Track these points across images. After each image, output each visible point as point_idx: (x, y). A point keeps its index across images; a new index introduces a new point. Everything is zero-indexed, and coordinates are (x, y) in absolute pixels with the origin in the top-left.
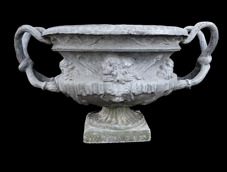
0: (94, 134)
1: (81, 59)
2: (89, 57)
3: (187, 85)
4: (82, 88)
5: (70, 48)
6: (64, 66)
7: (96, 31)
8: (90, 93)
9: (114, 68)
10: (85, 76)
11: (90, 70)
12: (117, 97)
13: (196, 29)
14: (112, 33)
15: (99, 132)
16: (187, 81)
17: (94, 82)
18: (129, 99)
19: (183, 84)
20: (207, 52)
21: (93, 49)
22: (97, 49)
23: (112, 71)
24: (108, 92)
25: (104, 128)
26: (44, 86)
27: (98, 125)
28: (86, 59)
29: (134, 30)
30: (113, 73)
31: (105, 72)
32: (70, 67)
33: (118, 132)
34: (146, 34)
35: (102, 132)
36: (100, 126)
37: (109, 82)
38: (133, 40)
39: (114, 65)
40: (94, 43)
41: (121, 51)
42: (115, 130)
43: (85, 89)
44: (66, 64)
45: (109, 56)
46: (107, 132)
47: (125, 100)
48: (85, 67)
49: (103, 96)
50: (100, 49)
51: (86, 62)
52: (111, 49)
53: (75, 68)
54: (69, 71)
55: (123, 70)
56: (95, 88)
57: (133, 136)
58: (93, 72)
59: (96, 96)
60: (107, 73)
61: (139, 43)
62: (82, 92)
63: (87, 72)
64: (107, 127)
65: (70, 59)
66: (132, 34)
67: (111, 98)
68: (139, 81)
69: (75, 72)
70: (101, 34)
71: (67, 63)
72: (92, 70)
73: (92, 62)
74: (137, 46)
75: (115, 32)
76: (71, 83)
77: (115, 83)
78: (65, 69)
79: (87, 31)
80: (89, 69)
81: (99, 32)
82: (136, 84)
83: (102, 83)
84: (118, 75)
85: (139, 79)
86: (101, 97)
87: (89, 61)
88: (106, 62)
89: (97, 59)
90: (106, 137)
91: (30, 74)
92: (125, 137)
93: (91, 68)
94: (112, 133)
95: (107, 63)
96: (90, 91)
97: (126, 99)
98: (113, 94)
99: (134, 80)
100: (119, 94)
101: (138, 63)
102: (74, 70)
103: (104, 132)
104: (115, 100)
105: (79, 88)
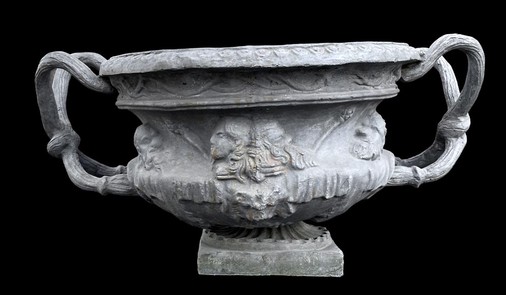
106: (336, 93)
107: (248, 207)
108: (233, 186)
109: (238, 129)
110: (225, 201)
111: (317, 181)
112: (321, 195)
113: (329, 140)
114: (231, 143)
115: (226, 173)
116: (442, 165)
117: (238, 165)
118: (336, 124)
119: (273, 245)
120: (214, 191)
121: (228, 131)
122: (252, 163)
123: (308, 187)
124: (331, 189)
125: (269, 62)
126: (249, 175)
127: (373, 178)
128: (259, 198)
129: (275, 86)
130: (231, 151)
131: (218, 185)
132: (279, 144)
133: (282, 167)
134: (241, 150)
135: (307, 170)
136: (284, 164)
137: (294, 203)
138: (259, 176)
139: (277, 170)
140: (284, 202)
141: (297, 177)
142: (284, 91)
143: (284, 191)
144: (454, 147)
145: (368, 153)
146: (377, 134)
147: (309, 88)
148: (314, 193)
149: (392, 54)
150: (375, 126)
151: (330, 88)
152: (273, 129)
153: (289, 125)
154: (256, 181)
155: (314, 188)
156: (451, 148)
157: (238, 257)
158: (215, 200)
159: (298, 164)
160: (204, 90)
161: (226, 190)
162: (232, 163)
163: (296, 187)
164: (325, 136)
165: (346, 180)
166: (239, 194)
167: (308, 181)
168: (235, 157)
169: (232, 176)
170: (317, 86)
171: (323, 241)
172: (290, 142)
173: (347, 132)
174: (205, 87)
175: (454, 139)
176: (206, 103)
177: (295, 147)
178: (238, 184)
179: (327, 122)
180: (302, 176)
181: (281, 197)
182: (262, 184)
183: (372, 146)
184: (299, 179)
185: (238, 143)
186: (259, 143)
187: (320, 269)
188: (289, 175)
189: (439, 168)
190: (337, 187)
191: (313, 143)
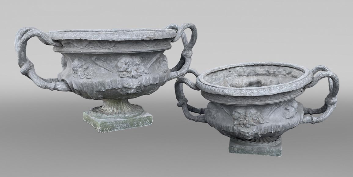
0: (108, 124)
1: (96, 60)
2: (105, 57)
3: (177, 76)
4: (101, 85)
5: (89, 51)
6: (78, 66)
7: (118, 38)
8: (110, 88)
9: (128, 66)
10: (102, 74)
11: (106, 69)
12: (133, 89)
13: (182, 29)
14: (130, 40)
15: (111, 122)
16: (177, 73)
17: (113, 78)
18: (140, 90)
19: (174, 76)
20: (189, 48)
21: (112, 52)
22: (116, 52)
23: (127, 69)
24: (126, 86)
25: (115, 118)
26: (54, 86)
27: (108, 117)
28: (101, 59)
29: (146, 37)
30: (128, 70)
31: (121, 70)
32: (84, 67)
33: (128, 120)
34: (154, 39)
35: (114, 122)
36: (111, 117)
37: (125, 78)
38: (143, 43)
39: (129, 64)
40: (113, 47)
41: (135, 52)
42: (124, 119)
43: (104, 85)
44: (80, 65)
45: (123, 57)
46: (118, 121)
47: (137, 92)
48: (100, 66)
49: (120, 89)
50: (118, 51)
51: (101, 62)
52: (127, 51)
53: (89, 68)
54: (84, 71)
55: (135, 68)
56: (113, 84)
57: (140, 122)
58: (108, 71)
59: (114, 90)
60: (123, 70)
61: (147, 45)
62: (101, 88)
63: (103, 70)
64: (117, 117)
65: (83, 60)
66: (144, 39)
67: (127, 91)
68: (148, 75)
69: (91, 71)
70: (121, 40)
71: (81, 63)
72: (108, 69)
73: (107, 62)
74: (146, 48)
75: (132, 38)
76: (89, 81)
77: (130, 78)
78: (80, 69)
79: (109, 38)
80: (104, 68)
81: (120, 38)
82: (146, 77)
83: (119, 79)
84: (133, 71)
85: (147, 73)
86: (119, 91)
87: (104, 62)
88: (122, 61)
89: (112, 59)
90: (118, 125)
91: (35, 76)
92: (133, 123)
93: (107, 67)
94: (123, 121)
95: (122, 63)
96: (109, 86)
97: (138, 90)
98: (130, 87)
99: (144, 74)
100: (135, 86)
101: (144, 61)
102: (88, 70)
103: (116, 122)
104: (131, 92)
105: (98, 85)
106: (274, 101)
107: (245, 135)
108: (240, 128)
109: (241, 111)
110: (237, 132)
111: (268, 127)
112: (270, 132)
113: (274, 112)
114: (239, 115)
115: (237, 124)
116: (323, 116)
117: (241, 122)
118: (276, 108)
119: (255, 144)
120: (234, 129)
121: (238, 111)
122: (246, 122)
123: (265, 129)
124: (274, 130)
125: (250, 95)
126: (245, 125)
127: (290, 125)
128: (248, 133)
129: (253, 99)
130: (239, 117)
131: (235, 127)
132: (255, 115)
133: (256, 123)
134: (242, 117)
135: (265, 124)
136: (257, 122)
137: (260, 134)
138: (248, 126)
139: (254, 124)
140: (257, 134)
141: (261, 126)
142: (256, 101)
143: (257, 131)
144: (330, 109)
145: (289, 116)
146: (293, 108)
147: (264, 100)
148: (267, 131)
149: (295, 87)
150: (293, 106)
151: (272, 99)
152: (253, 111)
153: (259, 109)
154: (247, 127)
155: (267, 130)
156: (328, 109)
157: (243, 148)
158: (234, 132)
159: (261, 122)
160: (230, 99)
161: (238, 129)
162: (239, 121)
163: (261, 130)
164: (272, 111)
165: (279, 127)
166: (242, 131)
167: (265, 127)
168: (240, 119)
169: (240, 125)
170: (267, 99)
171: (276, 142)
172: (260, 114)
173: (281, 109)
174: (231, 99)
175: (330, 106)
176: (231, 104)
177: (261, 115)
178: (241, 128)
179: (273, 107)
180: (263, 126)
181: (256, 133)
182: (249, 128)
183: (290, 114)
184: (262, 127)
185: (241, 115)
186: (248, 115)
187: (273, 154)
188: (259, 125)
189: (322, 118)
190: (276, 129)
191: (268, 114)
